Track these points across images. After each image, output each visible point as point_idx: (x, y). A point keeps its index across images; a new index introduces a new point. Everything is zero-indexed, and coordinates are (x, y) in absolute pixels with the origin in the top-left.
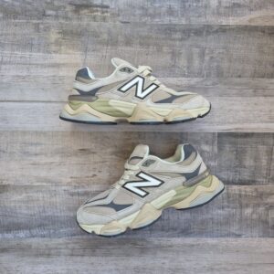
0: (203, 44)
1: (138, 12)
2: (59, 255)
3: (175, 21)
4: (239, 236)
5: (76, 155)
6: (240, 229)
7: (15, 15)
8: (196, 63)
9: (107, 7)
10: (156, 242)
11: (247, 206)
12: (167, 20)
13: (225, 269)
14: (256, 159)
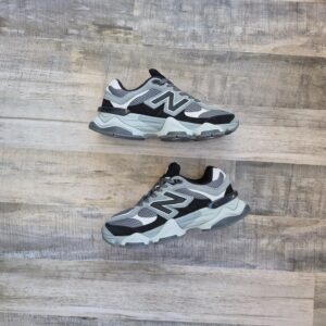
0: (226, 71)
1: (161, 35)
2: (69, 277)
3: (198, 46)
4: (254, 267)
5: (91, 176)
6: (255, 260)
7: (37, 32)
8: (218, 89)
9: (131, 29)
10: (169, 269)
11: (263, 237)
12: (190, 45)
13: (238, 301)
14: (275, 189)
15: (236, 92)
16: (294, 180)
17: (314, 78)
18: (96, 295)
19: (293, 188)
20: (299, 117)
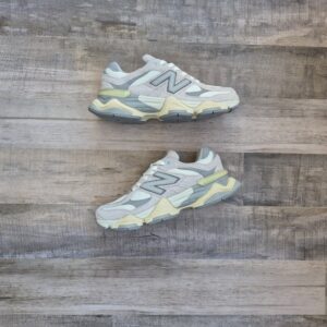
15: (242, 84)
16: (301, 170)
17: (318, 68)
18: (110, 292)
19: (301, 178)
20: (305, 108)
